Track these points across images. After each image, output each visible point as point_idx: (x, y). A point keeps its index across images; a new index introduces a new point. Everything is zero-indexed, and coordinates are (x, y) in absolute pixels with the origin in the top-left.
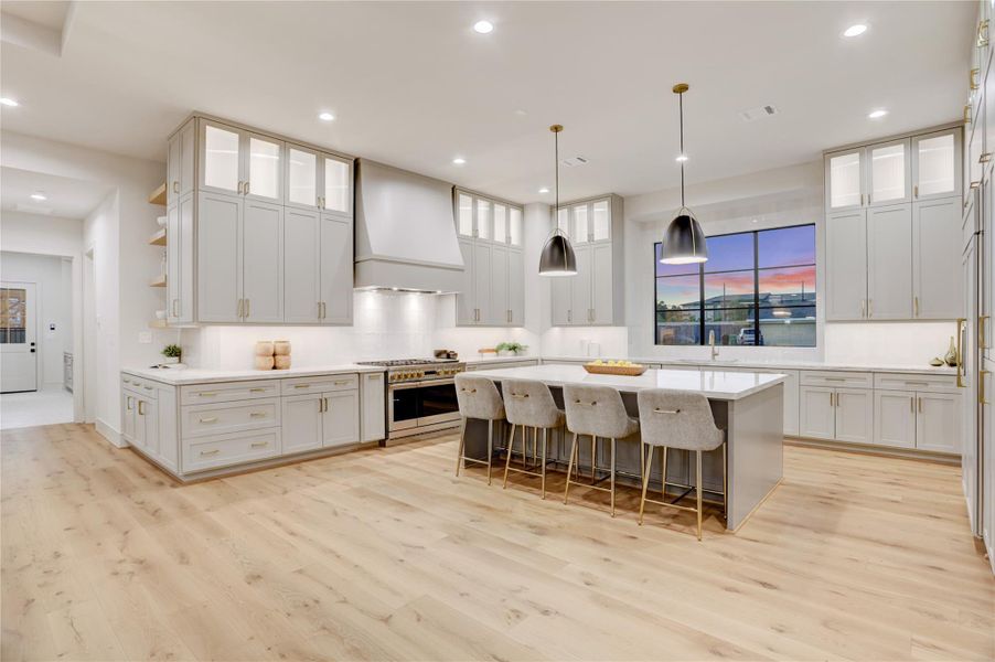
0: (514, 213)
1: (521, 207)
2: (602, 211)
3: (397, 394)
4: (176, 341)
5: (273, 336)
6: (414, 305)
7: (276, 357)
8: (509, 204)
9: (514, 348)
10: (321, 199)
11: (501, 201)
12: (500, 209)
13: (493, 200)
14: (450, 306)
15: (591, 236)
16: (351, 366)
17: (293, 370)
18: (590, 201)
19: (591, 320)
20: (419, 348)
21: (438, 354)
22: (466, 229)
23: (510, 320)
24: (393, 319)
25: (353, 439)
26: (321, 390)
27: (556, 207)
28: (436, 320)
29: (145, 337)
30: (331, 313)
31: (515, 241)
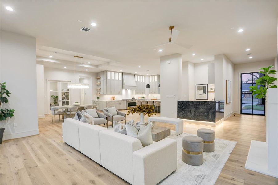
0: (143, 77)
1: (145, 76)
2: (156, 77)
3: (128, 103)
4: (98, 97)
5: (113, 96)
6: (129, 91)
7: (114, 98)
8: (142, 76)
9: (143, 98)
10: (119, 79)
11: (141, 75)
12: (141, 77)
13: (140, 75)
14: (134, 91)
15: (155, 81)
16: (121, 100)
17: (115, 100)
18: (155, 75)
19: (155, 93)
20: (130, 97)
21: (133, 98)
22: (136, 80)
23: (143, 93)
24: (127, 93)
25: (123, 109)
26: (119, 102)
27: (149, 76)
28: (132, 94)
29: (95, 96)
30: (120, 93)
31: (143, 81)
